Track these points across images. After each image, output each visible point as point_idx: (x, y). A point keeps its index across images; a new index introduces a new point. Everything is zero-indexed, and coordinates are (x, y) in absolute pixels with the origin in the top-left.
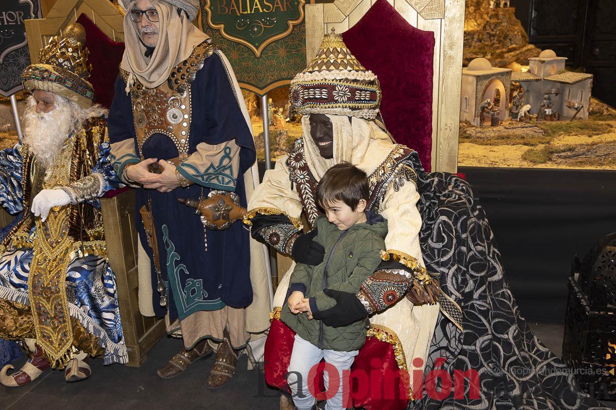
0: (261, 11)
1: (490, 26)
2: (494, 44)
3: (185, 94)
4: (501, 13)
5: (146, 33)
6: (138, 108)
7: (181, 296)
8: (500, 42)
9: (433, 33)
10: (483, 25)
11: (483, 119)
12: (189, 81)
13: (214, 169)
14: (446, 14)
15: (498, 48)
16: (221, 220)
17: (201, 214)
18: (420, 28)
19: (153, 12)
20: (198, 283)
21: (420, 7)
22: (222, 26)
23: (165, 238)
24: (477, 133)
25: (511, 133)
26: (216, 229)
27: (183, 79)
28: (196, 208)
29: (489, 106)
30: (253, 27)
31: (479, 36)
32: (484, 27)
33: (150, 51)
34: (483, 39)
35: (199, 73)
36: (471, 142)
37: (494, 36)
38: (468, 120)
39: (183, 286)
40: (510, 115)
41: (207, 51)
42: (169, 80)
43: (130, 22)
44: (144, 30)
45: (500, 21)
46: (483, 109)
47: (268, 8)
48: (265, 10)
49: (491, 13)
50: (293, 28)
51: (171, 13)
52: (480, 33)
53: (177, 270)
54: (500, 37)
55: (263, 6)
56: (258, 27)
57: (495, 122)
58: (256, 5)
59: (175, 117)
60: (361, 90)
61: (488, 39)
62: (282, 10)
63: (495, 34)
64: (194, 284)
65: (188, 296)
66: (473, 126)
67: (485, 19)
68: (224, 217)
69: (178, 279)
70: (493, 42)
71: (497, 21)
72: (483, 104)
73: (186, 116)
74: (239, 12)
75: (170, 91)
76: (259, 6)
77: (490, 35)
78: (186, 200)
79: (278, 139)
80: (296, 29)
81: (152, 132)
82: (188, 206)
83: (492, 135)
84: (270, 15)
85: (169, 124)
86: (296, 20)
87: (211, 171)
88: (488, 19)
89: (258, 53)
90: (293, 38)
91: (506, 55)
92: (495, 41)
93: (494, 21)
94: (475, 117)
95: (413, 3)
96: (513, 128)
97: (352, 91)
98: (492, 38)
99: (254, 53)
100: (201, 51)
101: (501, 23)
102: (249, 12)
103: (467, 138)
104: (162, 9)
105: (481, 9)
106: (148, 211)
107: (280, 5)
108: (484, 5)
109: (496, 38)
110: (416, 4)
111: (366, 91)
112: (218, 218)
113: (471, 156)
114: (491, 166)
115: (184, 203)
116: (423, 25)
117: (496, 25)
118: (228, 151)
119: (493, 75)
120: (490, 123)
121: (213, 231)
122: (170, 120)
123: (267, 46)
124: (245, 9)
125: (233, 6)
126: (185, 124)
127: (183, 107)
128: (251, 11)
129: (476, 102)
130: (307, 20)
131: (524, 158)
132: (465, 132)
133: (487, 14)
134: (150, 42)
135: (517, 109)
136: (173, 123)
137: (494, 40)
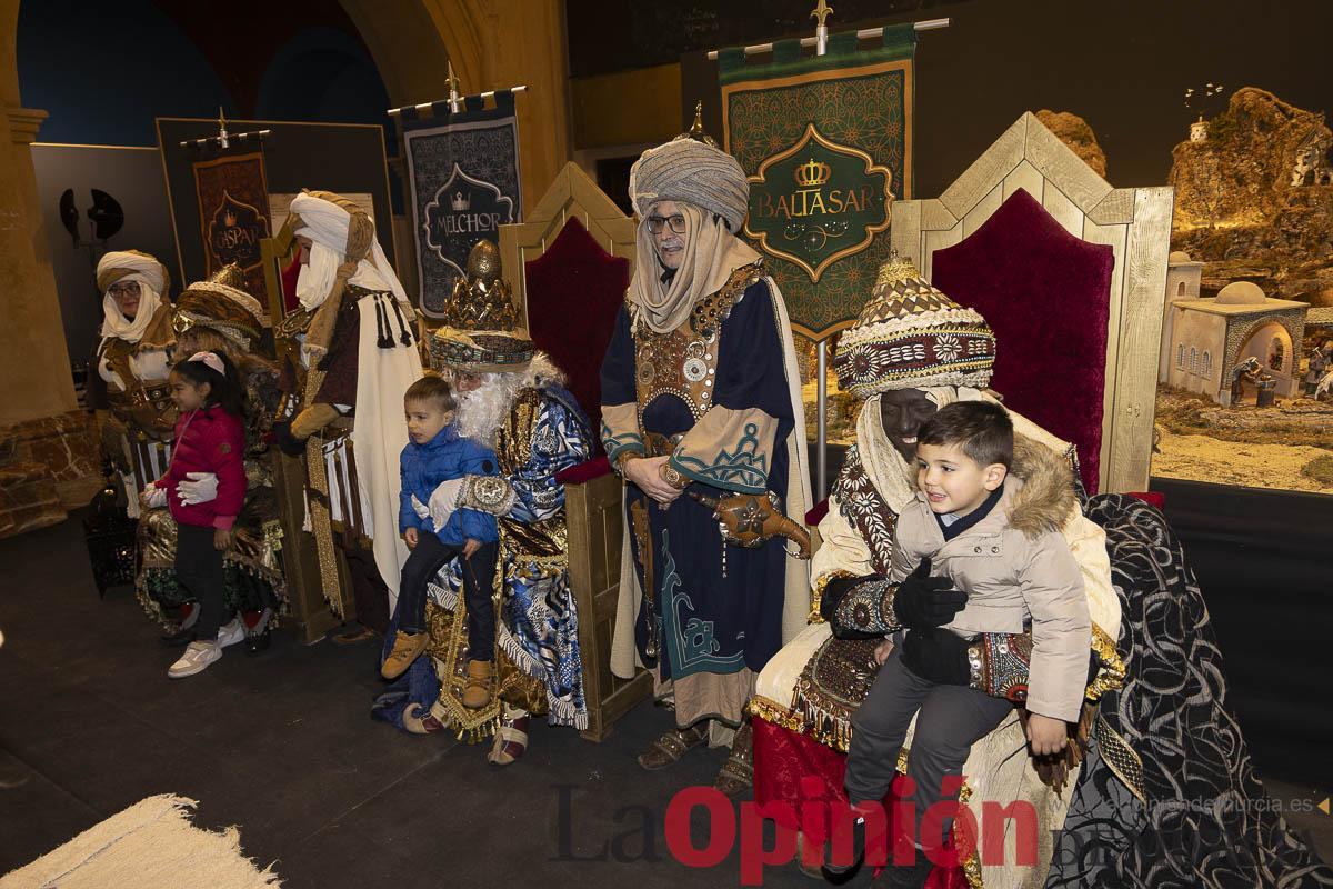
0: (824, 212)
1: (1289, 220)
2: (1296, 250)
3: (713, 340)
4: (1313, 195)
5: (666, 249)
6: (644, 356)
7: (680, 642)
8: (1309, 247)
9: (1110, 248)
10: (1274, 217)
11: (1237, 393)
12: (721, 319)
13: (728, 458)
14: (1136, 216)
15: (1304, 259)
16: (750, 533)
17: (721, 520)
18: (1089, 239)
19: (679, 219)
20: (707, 626)
21: (1088, 206)
22: (765, 234)
23: (665, 549)
24: (1220, 417)
25: (1292, 423)
26: (740, 546)
27: (712, 316)
28: (714, 510)
29: (1253, 370)
30: (810, 236)
31: (1265, 236)
32: (1278, 220)
33: (669, 275)
34: (1272, 242)
35: (736, 308)
36: (1207, 434)
37: (1297, 236)
38: (1208, 392)
39: (684, 628)
40: (1300, 388)
41: (752, 276)
42: (692, 318)
43: (645, 234)
44: (664, 244)
45: (1312, 209)
46: (1241, 374)
47: (835, 207)
48: (830, 210)
49: (1292, 195)
50: (874, 239)
51: (704, 220)
52: (1267, 232)
53: (676, 600)
54: (1309, 238)
55: (827, 204)
56: (816, 235)
57: (1264, 400)
58: (817, 203)
59: (695, 371)
60: (975, 339)
61: (1285, 243)
62: (858, 209)
63: (1300, 233)
64: (700, 629)
65: (690, 644)
66: (1218, 405)
67: (1280, 206)
68: (754, 529)
69: (676, 613)
70: (1294, 247)
71: (1304, 209)
72: (1240, 365)
73: (712, 371)
74: (790, 212)
75: (692, 333)
76: (821, 205)
77: (1290, 236)
78: (700, 496)
79: (850, 409)
80: (877, 239)
81: (660, 391)
82: (703, 505)
83: (1254, 423)
84: (840, 217)
85: (687, 382)
86: (879, 225)
87: (724, 462)
88: (1286, 206)
89: (815, 276)
90: (872, 254)
91: (1320, 272)
92: (1299, 247)
93: (1296, 209)
94: (1221, 388)
95: (1076, 199)
96: (1299, 413)
97: (964, 341)
98: (1293, 240)
99: (808, 276)
100: (742, 277)
101: (1314, 212)
102: (805, 214)
103: (1201, 425)
104: (691, 215)
105: (1273, 187)
106: (643, 507)
107: (855, 202)
108: (1278, 181)
109: (1301, 241)
110: (1082, 200)
111: (981, 339)
112: (746, 529)
113: (1197, 460)
114: (1231, 483)
115: (697, 500)
116: (1094, 235)
117: (1303, 217)
118: (751, 430)
119: (1264, 313)
120: (1255, 401)
121: (736, 548)
122: (687, 375)
123: (829, 266)
124: (799, 209)
125: (782, 205)
126: (709, 383)
127: (708, 357)
128: (808, 212)
129: (1224, 362)
130: (893, 226)
131: (1306, 473)
132: (1198, 415)
133: (1286, 195)
134: (671, 262)
135: (1317, 377)
136: (691, 379)
137: (1296, 243)
